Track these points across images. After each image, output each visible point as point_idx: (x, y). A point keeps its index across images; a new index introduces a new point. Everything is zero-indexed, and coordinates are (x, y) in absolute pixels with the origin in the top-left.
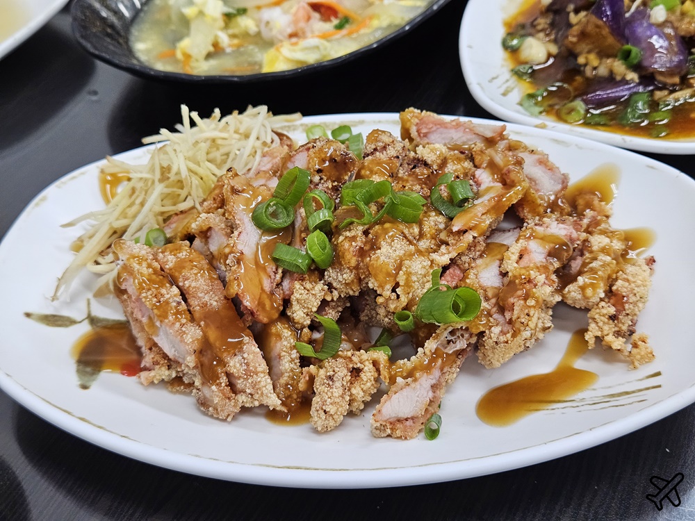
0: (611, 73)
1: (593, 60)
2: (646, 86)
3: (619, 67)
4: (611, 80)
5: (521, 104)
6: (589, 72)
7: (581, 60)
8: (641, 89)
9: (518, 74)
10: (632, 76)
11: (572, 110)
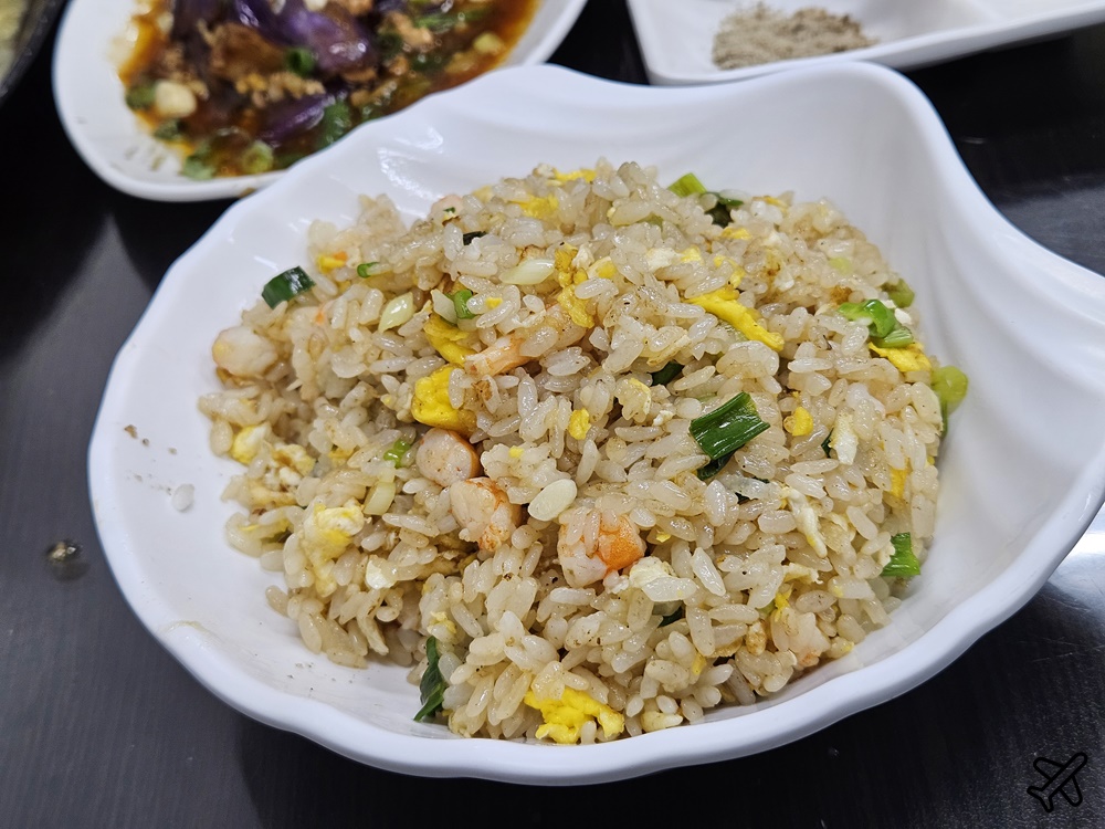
0: (287, 93)
1: (257, 82)
2: (335, 94)
3: (293, 82)
4: (291, 101)
5: (182, 173)
6: (258, 100)
7: (241, 87)
8: (332, 100)
9: (163, 136)
10: (314, 87)
11: (254, 158)
